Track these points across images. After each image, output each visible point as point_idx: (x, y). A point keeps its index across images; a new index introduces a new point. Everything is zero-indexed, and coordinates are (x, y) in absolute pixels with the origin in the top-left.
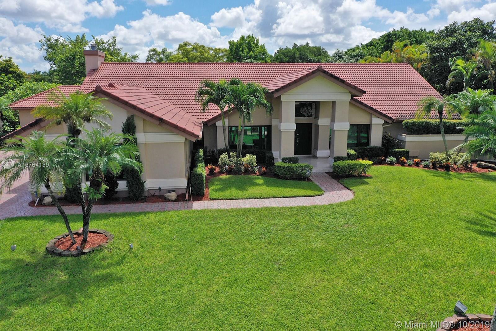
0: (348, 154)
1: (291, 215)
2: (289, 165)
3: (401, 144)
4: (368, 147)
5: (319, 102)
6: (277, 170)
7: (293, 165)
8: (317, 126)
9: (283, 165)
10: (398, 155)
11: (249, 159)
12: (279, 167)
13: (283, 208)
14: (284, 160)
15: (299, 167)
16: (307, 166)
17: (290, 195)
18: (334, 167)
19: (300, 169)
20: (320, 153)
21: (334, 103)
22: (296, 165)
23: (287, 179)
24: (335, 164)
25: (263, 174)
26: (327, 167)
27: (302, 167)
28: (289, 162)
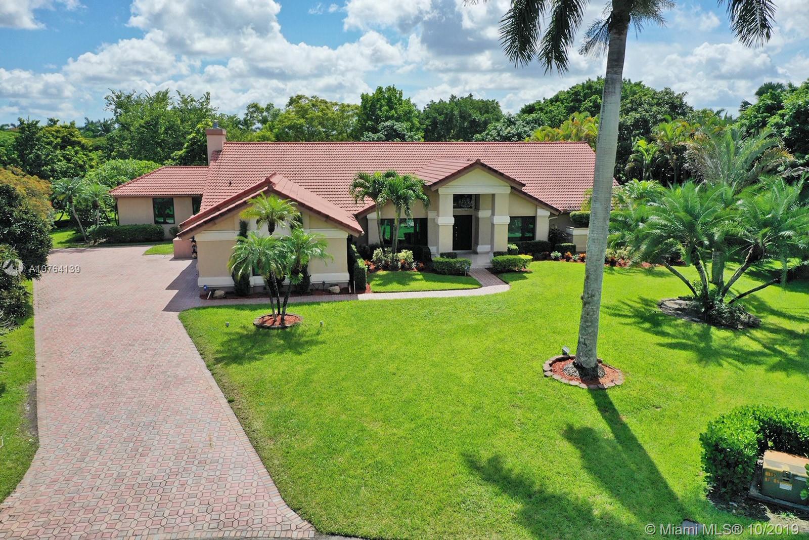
0: (509, 248)
1: (450, 303)
2: (447, 260)
3: (568, 237)
4: (533, 241)
5: (479, 195)
6: (435, 265)
7: (452, 260)
8: (477, 219)
9: (442, 260)
10: (563, 250)
11: (405, 255)
12: (438, 262)
13: (442, 298)
14: (442, 255)
15: (457, 262)
16: (466, 262)
17: (449, 288)
18: (493, 262)
19: (458, 265)
20: (480, 248)
21: (493, 195)
22: (455, 260)
23: (445, 274)
24: (494, 259)
25: (419, 270)
26: (487, 263)
27: (461, 262)
28: (448, 257)
